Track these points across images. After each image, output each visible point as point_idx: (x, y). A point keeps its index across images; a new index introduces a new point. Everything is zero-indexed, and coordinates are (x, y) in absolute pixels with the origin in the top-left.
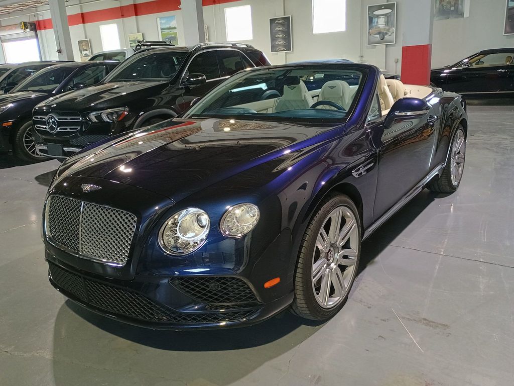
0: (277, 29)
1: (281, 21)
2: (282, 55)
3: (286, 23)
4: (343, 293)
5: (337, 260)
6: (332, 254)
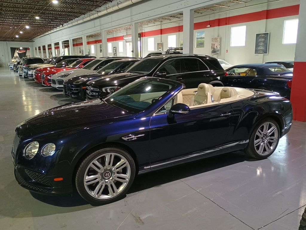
0: (260, 40)
1: (263, 36)
2: (261, 55)
3: (266, 36)
4: (115, 195)
5: (113, 178)
6: (109, 175)
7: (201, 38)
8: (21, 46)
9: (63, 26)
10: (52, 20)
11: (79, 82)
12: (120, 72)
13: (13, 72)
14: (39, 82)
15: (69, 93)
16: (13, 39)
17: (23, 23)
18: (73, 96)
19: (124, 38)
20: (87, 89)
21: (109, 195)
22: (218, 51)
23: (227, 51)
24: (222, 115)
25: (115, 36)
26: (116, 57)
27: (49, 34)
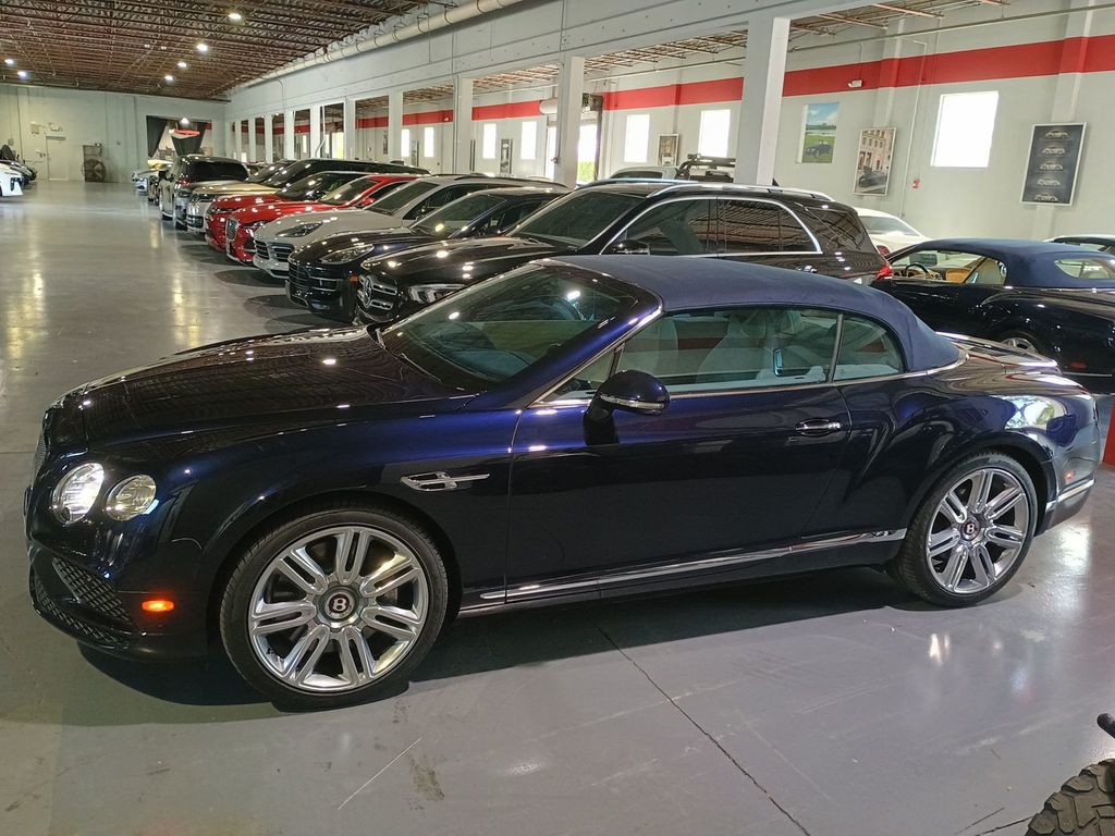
1: (1059, 134)
2: (1046, 210)
3: (1071, 139)
4: (362, 679)
5: (360, 619)
6: (347, 604)
7: (824, 127)
8: (186, 113)
9: (326, 51)
10: (289, 28)
11: (339, 259)
12: (491, 233)
13: (146, 204)
14: (219, 246)
15: (303, 295)
16: (159, 90)
17: (189, 32)
18: (317, 306)
19: (542, 110)
20: (359, 286)
21: (340, 679)
22: (883, 179)
23: (916, 182)
24: (806, 427)
25: (510, 102)
26: (508, 175)
27: (280, 77)
